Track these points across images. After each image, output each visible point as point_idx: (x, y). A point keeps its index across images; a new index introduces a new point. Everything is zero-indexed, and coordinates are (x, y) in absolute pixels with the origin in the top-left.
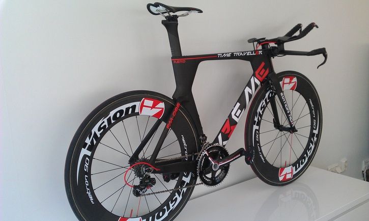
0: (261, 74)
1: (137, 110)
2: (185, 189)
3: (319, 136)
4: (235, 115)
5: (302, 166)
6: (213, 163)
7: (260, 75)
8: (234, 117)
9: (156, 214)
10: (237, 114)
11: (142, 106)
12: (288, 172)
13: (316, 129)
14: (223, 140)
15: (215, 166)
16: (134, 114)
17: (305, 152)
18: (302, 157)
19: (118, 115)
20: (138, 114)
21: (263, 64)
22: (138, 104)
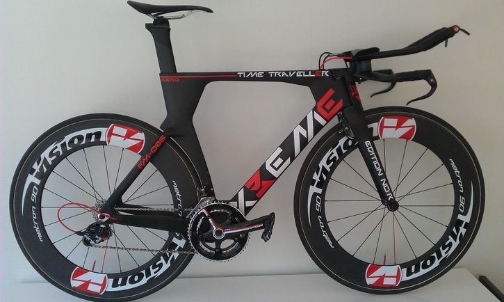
0: (328, 107)
1: (103, 139)
2: (176, 255)
3: (473, 227)
4: (272, 165)
5: (422, 272)
6: (215, 228)
7: (325, 109)
8: (269, 168)
9: (129, 277)
10: (276, 165)
11: (110, 134)
12: (389, 274)
13: (465, 214)
14: (246, 199)
15: (219, 233)
16: (98, 143)
17: (436, 249)
18: (428, 257)
19: (76, 141)
20: (104, 144)
21: (331, 92)
22: (104, 131)
